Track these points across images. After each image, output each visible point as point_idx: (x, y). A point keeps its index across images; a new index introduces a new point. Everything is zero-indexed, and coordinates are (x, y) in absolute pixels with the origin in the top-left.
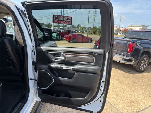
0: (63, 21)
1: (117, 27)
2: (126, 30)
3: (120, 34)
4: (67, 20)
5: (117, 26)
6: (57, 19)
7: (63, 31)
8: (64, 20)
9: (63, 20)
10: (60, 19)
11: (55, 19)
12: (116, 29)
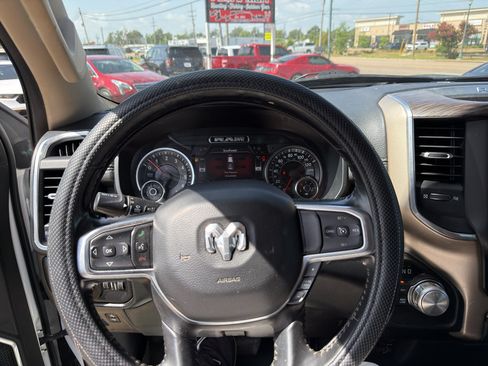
0: (244, 9)
1: (397, 23)
4: (257, 7)
5: (398, 19)
6: (220, 6)
7: (235, 51)
8: (248, 7)
9: (242, 7)
10: (232, 6)
11: (213, 6)
12: (397, 28)
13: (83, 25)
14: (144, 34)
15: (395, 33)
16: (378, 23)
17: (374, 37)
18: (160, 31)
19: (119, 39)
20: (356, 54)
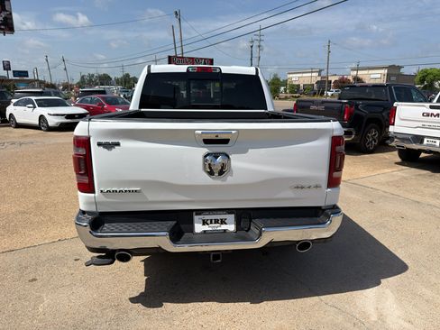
1: (319, 75)
2: (344, 82)
3: (330, 93)
5: (320, 72)
12: (319, 79)
13: (65, 69)
14: (113, 77)
15: (317, 82)
16: (304, 75)
17: (302, 85)
18: (128, 75)
19: (91, 80)
20: (286, 98)
